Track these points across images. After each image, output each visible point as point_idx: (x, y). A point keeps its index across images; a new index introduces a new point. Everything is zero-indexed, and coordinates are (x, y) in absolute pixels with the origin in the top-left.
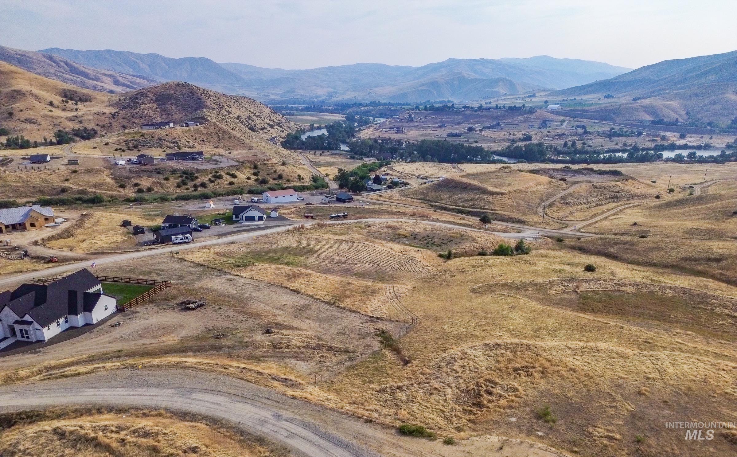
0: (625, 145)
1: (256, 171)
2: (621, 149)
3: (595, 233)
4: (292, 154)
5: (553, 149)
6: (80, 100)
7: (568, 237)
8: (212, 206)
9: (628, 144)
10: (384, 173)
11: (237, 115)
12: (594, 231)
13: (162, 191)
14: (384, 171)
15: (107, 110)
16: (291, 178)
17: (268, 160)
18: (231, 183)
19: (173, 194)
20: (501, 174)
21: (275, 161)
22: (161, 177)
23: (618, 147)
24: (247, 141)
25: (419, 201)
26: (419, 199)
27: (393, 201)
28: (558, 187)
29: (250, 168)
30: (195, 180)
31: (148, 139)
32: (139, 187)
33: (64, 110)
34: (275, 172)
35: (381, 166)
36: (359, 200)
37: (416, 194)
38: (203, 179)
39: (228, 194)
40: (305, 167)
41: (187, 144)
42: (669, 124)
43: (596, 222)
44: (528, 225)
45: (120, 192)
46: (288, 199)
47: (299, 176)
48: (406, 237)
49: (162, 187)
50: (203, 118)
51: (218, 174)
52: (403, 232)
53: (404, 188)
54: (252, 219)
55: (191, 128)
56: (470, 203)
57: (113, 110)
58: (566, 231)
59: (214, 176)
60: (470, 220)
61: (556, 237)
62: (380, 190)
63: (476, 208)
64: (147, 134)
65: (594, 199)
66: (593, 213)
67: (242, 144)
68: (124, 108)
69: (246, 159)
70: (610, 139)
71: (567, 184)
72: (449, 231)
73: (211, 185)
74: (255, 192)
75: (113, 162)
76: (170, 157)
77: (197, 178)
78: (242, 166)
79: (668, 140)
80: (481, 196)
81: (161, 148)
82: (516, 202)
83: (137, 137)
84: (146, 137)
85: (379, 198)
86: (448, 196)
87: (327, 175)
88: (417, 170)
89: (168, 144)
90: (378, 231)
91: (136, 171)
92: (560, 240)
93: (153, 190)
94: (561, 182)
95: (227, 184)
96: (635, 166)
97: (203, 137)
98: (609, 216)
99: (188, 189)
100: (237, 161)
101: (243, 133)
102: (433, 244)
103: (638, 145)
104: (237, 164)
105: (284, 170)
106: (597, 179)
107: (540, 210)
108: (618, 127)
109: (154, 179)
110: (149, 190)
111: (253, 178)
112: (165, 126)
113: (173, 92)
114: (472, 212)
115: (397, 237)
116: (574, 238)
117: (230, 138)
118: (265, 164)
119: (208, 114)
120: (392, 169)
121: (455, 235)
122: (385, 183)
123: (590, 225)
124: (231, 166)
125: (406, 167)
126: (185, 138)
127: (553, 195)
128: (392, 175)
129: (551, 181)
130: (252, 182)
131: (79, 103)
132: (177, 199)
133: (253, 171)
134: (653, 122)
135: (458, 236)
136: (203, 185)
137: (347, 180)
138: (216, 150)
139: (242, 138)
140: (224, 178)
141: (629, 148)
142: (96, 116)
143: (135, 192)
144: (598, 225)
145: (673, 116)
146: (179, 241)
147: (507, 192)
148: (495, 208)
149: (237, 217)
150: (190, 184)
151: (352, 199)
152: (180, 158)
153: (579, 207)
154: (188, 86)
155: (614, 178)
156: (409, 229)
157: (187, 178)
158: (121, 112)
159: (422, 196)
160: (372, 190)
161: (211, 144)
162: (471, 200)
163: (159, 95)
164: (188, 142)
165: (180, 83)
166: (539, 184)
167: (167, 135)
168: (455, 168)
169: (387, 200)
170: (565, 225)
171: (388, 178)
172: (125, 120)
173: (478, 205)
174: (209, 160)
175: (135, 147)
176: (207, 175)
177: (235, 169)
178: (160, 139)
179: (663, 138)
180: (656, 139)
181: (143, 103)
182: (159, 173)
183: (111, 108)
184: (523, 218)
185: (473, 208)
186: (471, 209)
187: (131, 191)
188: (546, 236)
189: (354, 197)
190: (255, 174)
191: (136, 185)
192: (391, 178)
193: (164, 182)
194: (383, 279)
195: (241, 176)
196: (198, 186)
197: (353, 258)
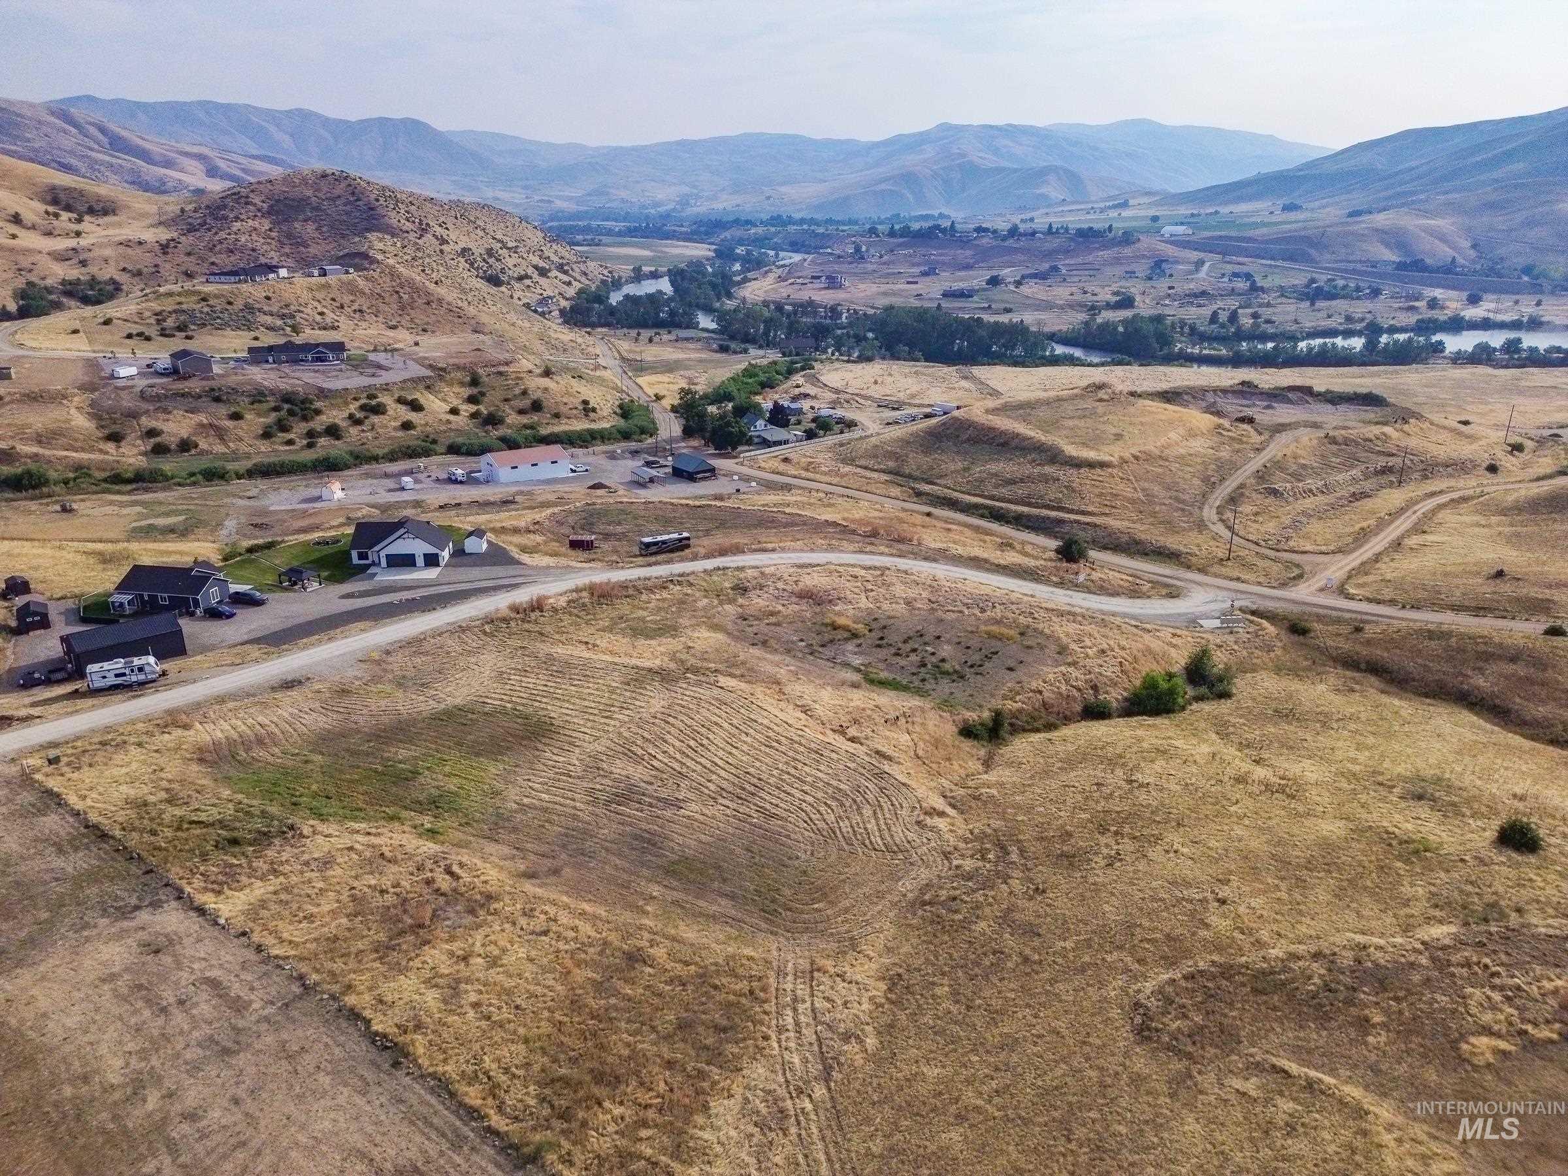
0: (1349, 319)
1: (475, 391)
2: (1341, 328)
3: (1392, 602)
4: (580, 340)
5: (1187, 329)
6: (93, 211)
7: (1320, 618)
8: (339, 494)
9: (1357, 316)
10: (797, 391)
11: (462, 245)
12: (1387, 594)
13: (220, 448)
14: (798, 386)
15: (150, 236)
16: (564, 409)
17: (507, 364)
18: (407, 426)
19: (248, 456)
20: (1089, 404)
21: (525, 364)
22: (223, 410)
23: (1334, 325)
24: (471, 311)
25: (884, 477)
26: (884, 471)
27: (818, 477)
28: (1241, 442)
29: (462, 384)
30: (312, 418)
31: (218, 308)
32: (158, 439)
33: (48, 233)
34: (525, 393)
35: (790, 372)
36: (729, 475)
37: (876, 456)
38: (335, 415)
39: (392, 457)
40: (607, 374)
41: (318, 318)
42: (1438, 270)
43: (1377, 558)
44: (1189, 567)
45: (107, 453)
46: (546, 471)
47: (585, 402)
48: (855, 635)
49: (222, 439)
50: (365, 256)
51: (374, 402)
52: (844, 614)
53: (847, 436)
54: (407, 561)
55: (331, 279)
56: (1021, 491)
57: (164, 235)
58: (1304, 593)
59: (363, 408)
60: (1028, 548)
61: (1285, 618)
62: (786, 442)
63: (1037, 506)
64: (216, 297)
65: (1340, 477)
66: (1357, 527)
67: (457, 318)
68: (192, 229)
69: (451, 361)
70: (1313, 304)
71: (1260, 434)
72: (983, 611)
73: (354, 431)
74: (464, 449)
75: (108, 372)
76: (258, 355)
77: (318, 412)
78: (441, 378)
79: (1443, 308)
80: (1048, 469)
81: (249, 329)
82: (1143, 490)
83: (190, 304)
84: (211, 302)
85: (782, 467)
86: (960, 465)
87: (658, 398)
88: (876, 382)
89: (269, 320)
90: (772, 614)
91: (158, 395)
92: (1297, 629)
93: (196, 446)
94: (1245, 426)
95: (395, 429)
96: (1391, 373)
97: (363, 303)
98: (1402, 537)
99: (290, 442)
100: (431, 366)
101: (463, 291)
102: (940, 671)
103: (1379, 320)
104: (429, 373)
105: (546, 389)
106: (1332, 418)
107: (1209, 513)
108: (1324, 278)
109: (203, 418)
110: (185, 446)
111: (467, 409)
112: (266, 274)
113: (309, 193)
114: (1029, 517)
115: (827, 637)
116: (1338, 621)
117: (428, 303)
118: (500, 373)
119: (377, 243)
120: (815, 380)
121: (1005, 631)
122: (799, 423)
123: (1363, 569)
124: (412, 380)
125: (849, 376)
126: (316, 304)
127: (1234, 467)
128: (815, 397)
129: (1219, 426)
130: (461, 421)
131: (86, 218)
132: (251, 474)
133: (466, 392)
134: (1401, 266)
135: (1012, 632)
136: (333, 431)
137: (702, 415)
138: (391, 333)
139: (460, 304)
140: (391, 412)
141: (1359, 326)
142: (121, 249)
143: (145, 454)
144: (1388, 569)
145: (1445, 252)
146: (111, 680)
147: (1115, 460)
148: (1090, 509)
149: (363, 556)
150: (299, 429)
151: (712, 471)
152: (284, 358)
153: (1308, 503)
154: (346, 178)
155: (1371, 413)
156: (864, 603)
157: (291, 413)
158: (183, 239)
159: (891, 464)
160: (765, 443)
161: (381, 319)
162: (1022, 481)
163: (278, 201)
164: (322, 314)
165: (329, 172)
166: (1192, 434)
167: (268, 298)
168: (966, 378)
169: (804, 474)
170: (1296, 572)
171: (805, 405)
173: (1041, 497)
174: (360, 364)
175: (181, 328)
176: (347, 404)
177: (421, 387)
178: (249, 308)
179: (1433, 304)
180: (1417, 304)
181: (237, 219)
182: (217, 400)
183: (161, 229)
184: (1172, 542)
185: (1029, 505)
186: (1025, 509)
187: (135, 451)
188: (1253, 613)
189: (717, 463)
190: (472, 400)
191: (152, 433)
192: (812, 408)
193: (229, 424)
194: (774, 901)
195: (436, 405)
196: (320, 435)
197: (676, 766)
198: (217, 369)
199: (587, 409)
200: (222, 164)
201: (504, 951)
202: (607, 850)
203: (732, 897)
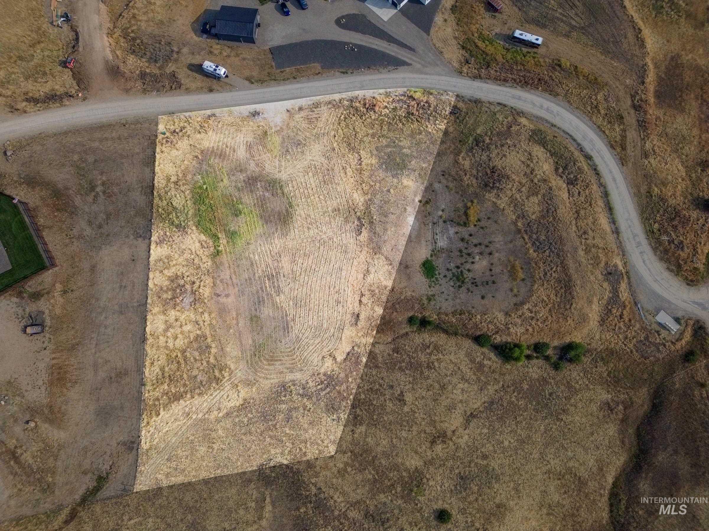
48: (465, 224)
102: (458, 276)
156: (503, 201)
194: (259, 352)
197: (298, 274)
201: (186, 324)
202: (249, 295)
203: (254, 341)
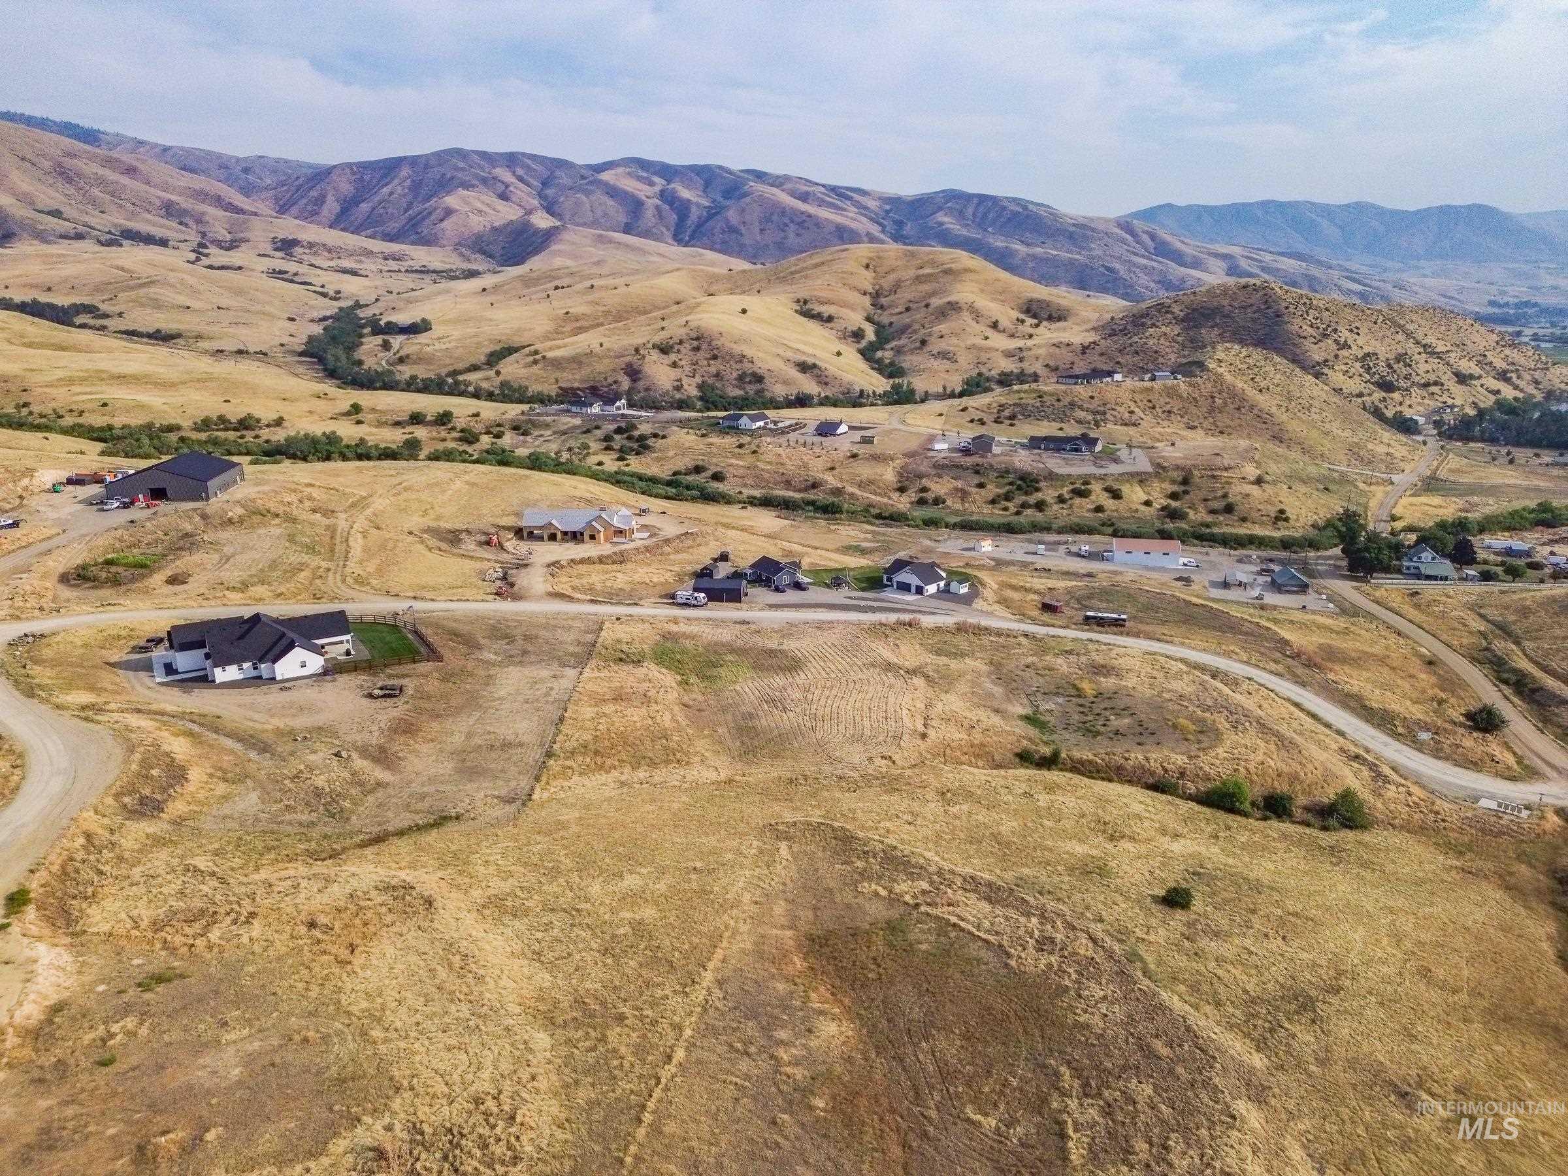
1: (1180, 489)
6: (1050, 318)
8: (989, 548)
13: (957, 506)
15: (1080, 339)
16: (1254, 515)
17: (1227, 469)
18: (1098, 509)
19: (967, 514)
21: (1244, 471)
22: (976, 480)
29: (1173, 482)
30: (1031, 494)
31: (1048, 404)
32: (925, 494)
33: (1012, 336)
34: (1225, 496)
36: (1322, 593)
38: (1049, 494)
40: (1380, 490)
45: (891, 499)
46: (1157, 560)
47: (1284, 512)
49: (963, 499)
50: (1201, 364)
51: (1085, 488)
54: (906, 588)
55: (1157, 385)
59: (1073, 491)
62: (1445, 578)
64: (1052, 394)
68: (1113, 333)
69: (1179, 462)
73: (1056, 507)
75: (932, 445)
76: (1035, 443)
77: (1038, 490)
78: (1158, 474)
81: (1062, 421)
83: (1029, 399)
84: (1045, 399)
87: (1394, 519)
89: (1082, 415)
91: (945, 465)
93: (944, 502)
95: (1089, 511)
97: (1176, 405)
99: (1006, 509)
100: (1158, 464)
104: (1152, 469)
105: (1248, 495)
109: (959, 484)
110: (937, 501)
111: (1161, 502)
112: (1103, 378)
113: (1225, 302)
117: (1238, 409)
118: (1214, 477)
119: (1220, 353)
124: (1132, 474)
126: (1132, 404)
130: (1148, 511)
131: (1045, 323)
133: (1172, 489)
136: (1040, 506)
140: (1093, 497)
142: (1053, 349)
143: (911, 503)
149: (889, 579)
150: (1018, 500)
152: (1052, 446)
154: (1265, 288)
157: (1019, 488)
158: (1103, 342)
160: (1417, 575)
161: (1184, 420)
163: (1194, 310)
164: (1132, 412)
165: (1252, 283)
167: (1092, 397)
172: (1103, 359)
175: (1011, 417)
176: (1063, 486)
177: (1135, 480)
178: (1072, 404)
181: (1153, 325)
182: (978, 472)
183: (1091, 333)
187: (906, 500)
190: (1172, 496)
191: (924, 490)
192: (1552, 553)
193: (974, 490)
195: (1135, 494)
196: (1030, 506)
197: (816, 699)
198: (996, 450)
199: (1281, 517)
200: (1243, 263)
